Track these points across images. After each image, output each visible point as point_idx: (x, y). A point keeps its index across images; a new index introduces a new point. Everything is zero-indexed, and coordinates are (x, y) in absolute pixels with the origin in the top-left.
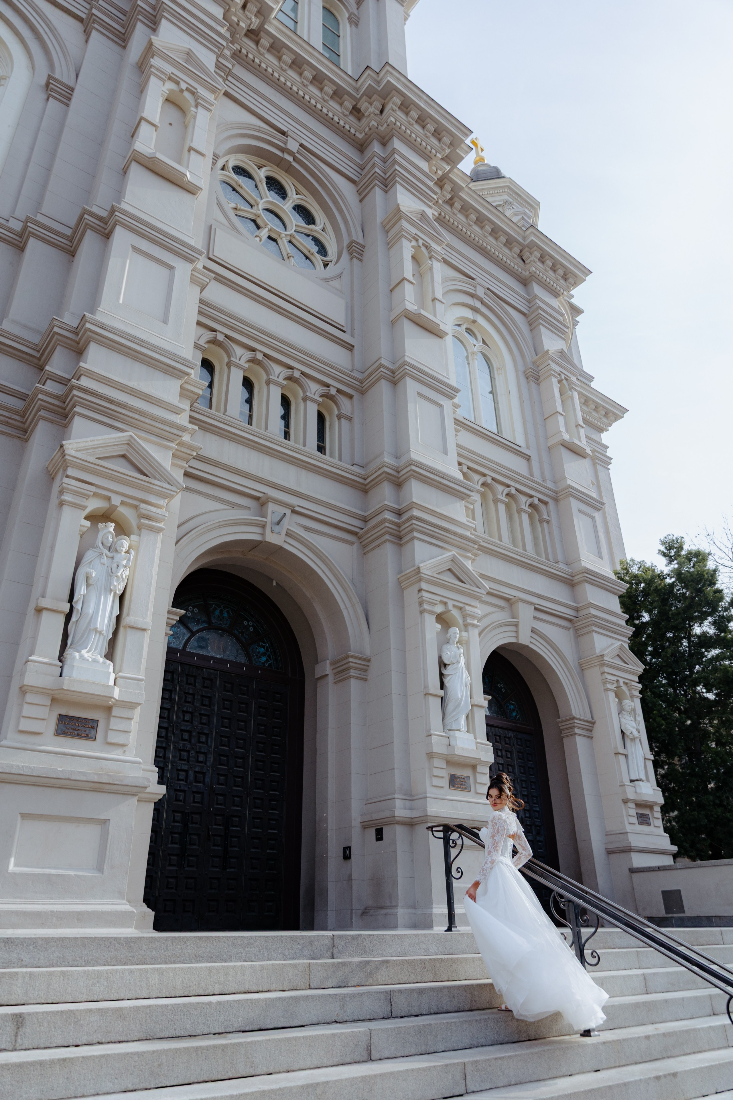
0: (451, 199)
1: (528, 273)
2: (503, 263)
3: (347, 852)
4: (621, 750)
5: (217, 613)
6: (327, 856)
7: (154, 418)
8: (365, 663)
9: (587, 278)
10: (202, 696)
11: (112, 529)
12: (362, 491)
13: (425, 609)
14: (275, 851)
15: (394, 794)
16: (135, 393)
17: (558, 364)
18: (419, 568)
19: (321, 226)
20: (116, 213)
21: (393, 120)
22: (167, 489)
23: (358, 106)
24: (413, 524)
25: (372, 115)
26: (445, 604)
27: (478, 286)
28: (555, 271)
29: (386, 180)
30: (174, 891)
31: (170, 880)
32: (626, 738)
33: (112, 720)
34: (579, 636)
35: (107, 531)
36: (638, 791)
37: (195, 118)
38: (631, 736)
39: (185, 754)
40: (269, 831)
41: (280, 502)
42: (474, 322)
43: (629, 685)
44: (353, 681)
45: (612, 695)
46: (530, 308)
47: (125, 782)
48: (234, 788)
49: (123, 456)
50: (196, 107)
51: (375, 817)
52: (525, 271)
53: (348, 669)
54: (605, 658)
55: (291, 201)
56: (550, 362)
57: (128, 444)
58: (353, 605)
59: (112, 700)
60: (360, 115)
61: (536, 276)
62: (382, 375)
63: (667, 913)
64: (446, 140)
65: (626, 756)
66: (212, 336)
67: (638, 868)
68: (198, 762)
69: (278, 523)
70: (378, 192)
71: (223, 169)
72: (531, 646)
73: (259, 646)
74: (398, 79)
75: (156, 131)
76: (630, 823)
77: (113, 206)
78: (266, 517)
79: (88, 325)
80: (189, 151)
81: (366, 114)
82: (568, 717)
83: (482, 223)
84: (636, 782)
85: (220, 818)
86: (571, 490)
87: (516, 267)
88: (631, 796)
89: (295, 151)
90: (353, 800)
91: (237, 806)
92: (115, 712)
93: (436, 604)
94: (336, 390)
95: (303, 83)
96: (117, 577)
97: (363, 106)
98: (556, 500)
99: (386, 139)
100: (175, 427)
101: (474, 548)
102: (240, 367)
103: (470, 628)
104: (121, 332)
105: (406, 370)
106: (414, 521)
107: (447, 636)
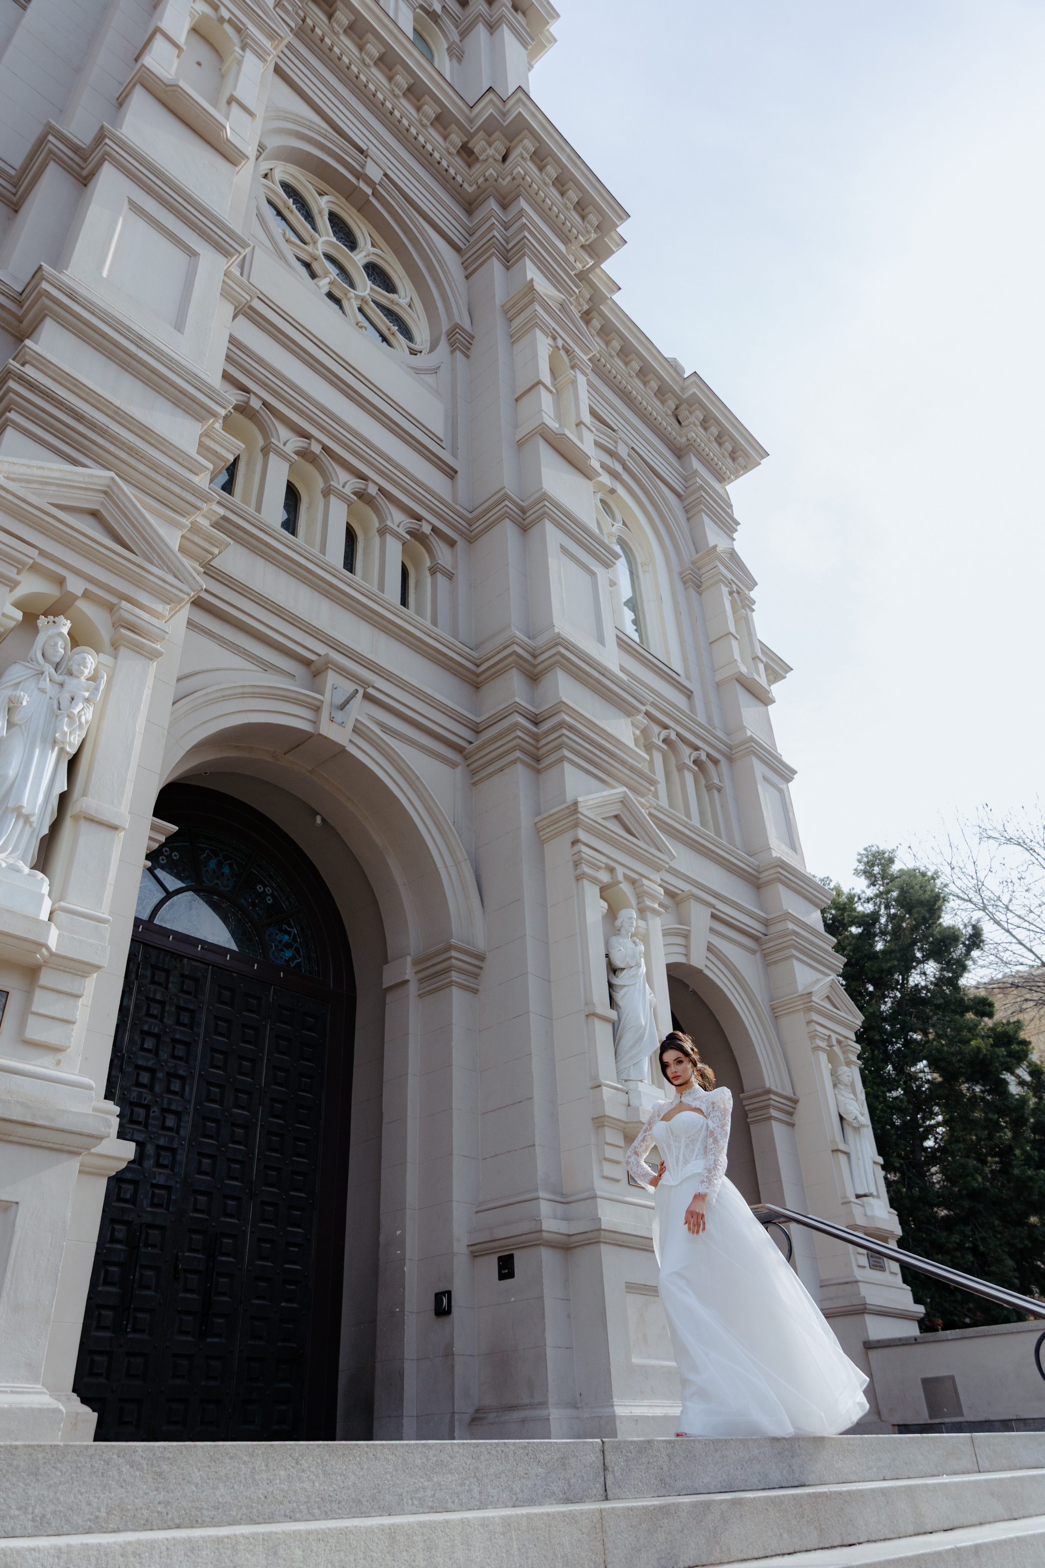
0: (587, 313)
1: (684, 440)
2: (652, 420)
3: (445, 1301)
4: (842, 1146)
5: (212, 864)
6: (403, 1311)
7: (155, 466)
8: (477, 962)
9: (762, 462)
10: (179, 1007)
11: (65, 630)
12: (472, 685)
13: (584, 873)
14: (295, 1305)
15: (536, 1190)
16: (123, 418)
17: (727, 568)
18: (576, 803)
19: (408, 300)
20: (107, 141)
21: (523, 172)
22: (172, 585)
23: (470, 145)
24: (563, 735)
25: (491, 160)
26: (612, 870)
27: (620, 441)
28: (720, 445)
29: (508, 251)
30: (102, 1380)
31: (98, 1358)
32: (846, 1126)
33: (38, 994)
34: (768, 965)
35: (56, 631)
36: (869, 1213)
37: (240, 63)
38: (855, 1124)
39: (141, 1112)
40: (286, 1266)
41: (348, 673)
42: (612, 491)
43: (843, 1045)
44: (456, 992)
45: (823, 1057)
46: (686, 488)
47: (58, 1124)
48: (226, 1181)
49: (95, 514)
50: (243, 49)
51: (500, 1233)
52: (681, 437)
53: (447, 971)
54: (814, 999)
55: (364, 253)
56: (718, 564)
57: (105, 493)
58: (457, 864)
59: (44, 950)
60: (473, 157)
61: (696, 445)
62: (506, 512)
63: (931, 1417)
64: (593, 219)
65: (847, 1154)
66: (242, 398)
67: (879, 1341)
68: (164, 1128)
69: (342, 707)
70: (496, 265)
71: (266, 176)
72: (707, 972)
73: (281, 930)
74: (533, 115)
75: (178, 56)
76: (859, 1266)
77: (102, 127)
78: (322, 694)
79: (45, 285)
80: (229, 102)
81: (481, 158)
82: (760, 1091)
83: (626, 356)
84: (865, 1198)
85: (200, 1237)
86: (753, 744)
87: (669, 428)
88: (860, 1221)
89: (377, 181)
90: (454, 1203)
91: (231, 1216)
92: (46, 978)
93: (600, 868)
94: (430, 528)
95: (392, 91)
96: (70, 717)
97: (478, 145)
98: (730, 759)
99: (508, 199)
100: (190, 490)
101: (650, 790)
102: (284, 457)
103: (649, 915)
104: (105, 314)
105: (546, 508)
106: (565, 731)
107: (618, 923)
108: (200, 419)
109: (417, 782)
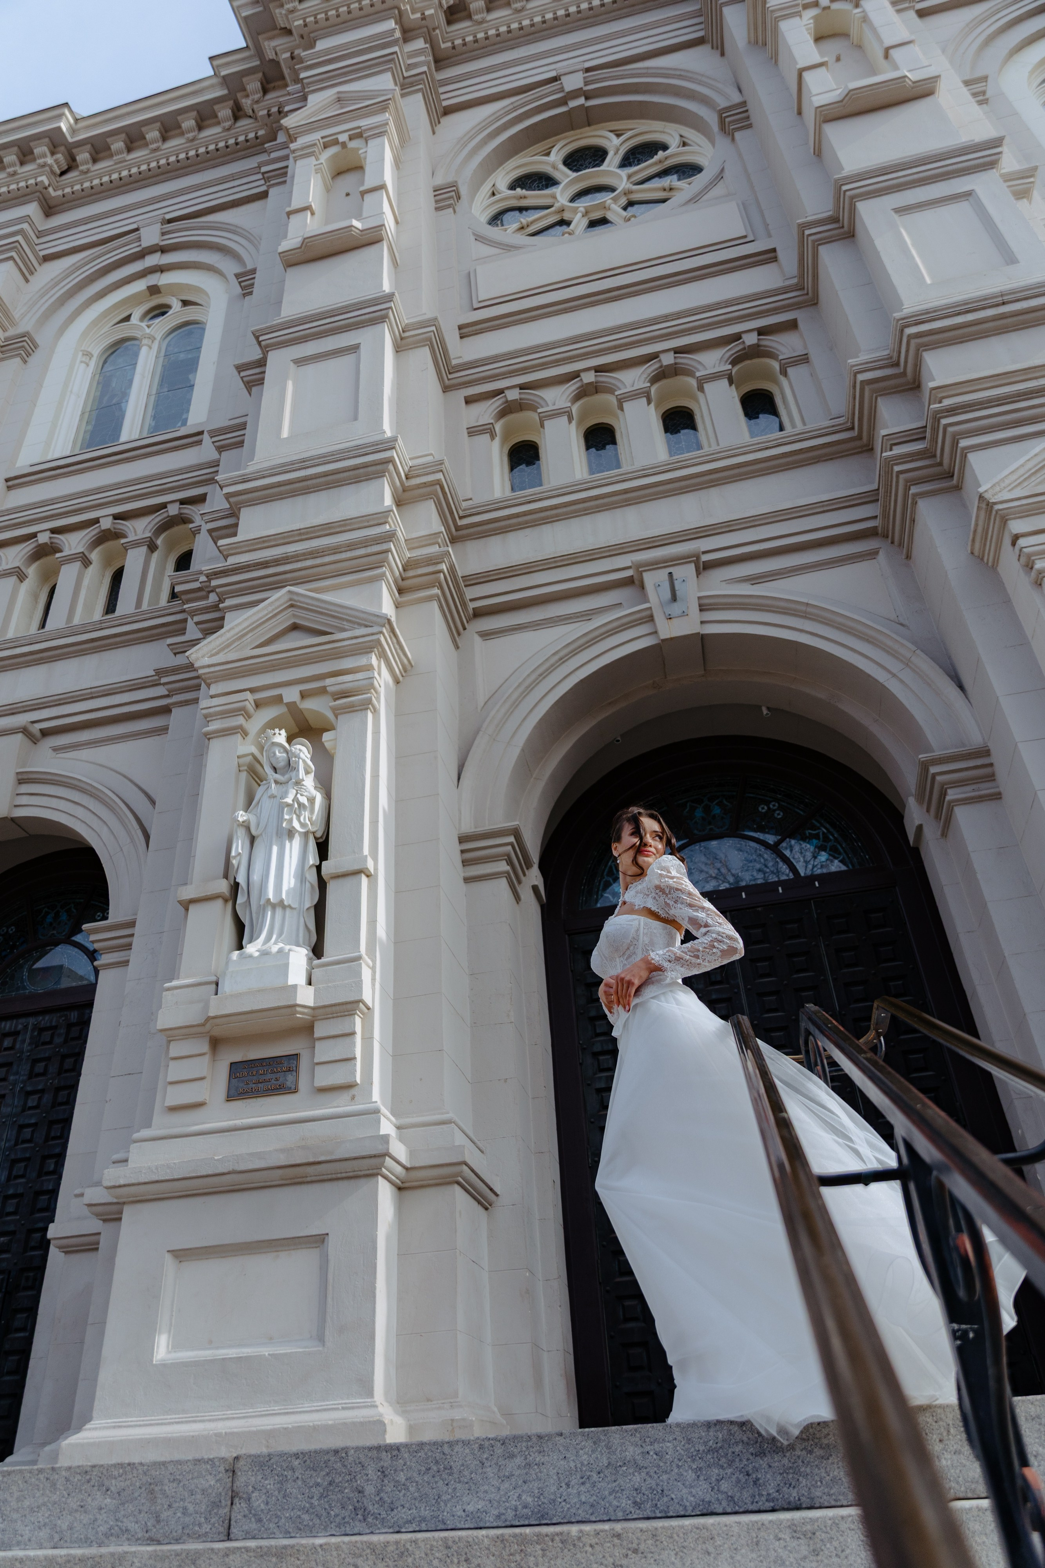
5: (699, 812)
8: (977, 762)
16: (307, 533)
19: (678, 140)
24: (946, 427)
33: (320, 1045)
37: (366, 159)
41: (670, 561)
49: (295, 627)
50: (366, 146)
53: (943, 794)
55: (615, 153)
58: (907, 664)
59: (301, 1009)
66: (500, 402)
69: (674, 598)
71: (488, 196)
75: (315, 214)
77: (256, 334)
78: (647, 601)
80: (362, 200)
89: (581, 85)
92: (319, 1030)
94: (755, 335)
100: (372, 543)
102: (558, 414)
104: (271, 469)
105: (848, 193)
106: (944, 421)
108: (380, 475)
109: (809, 610)
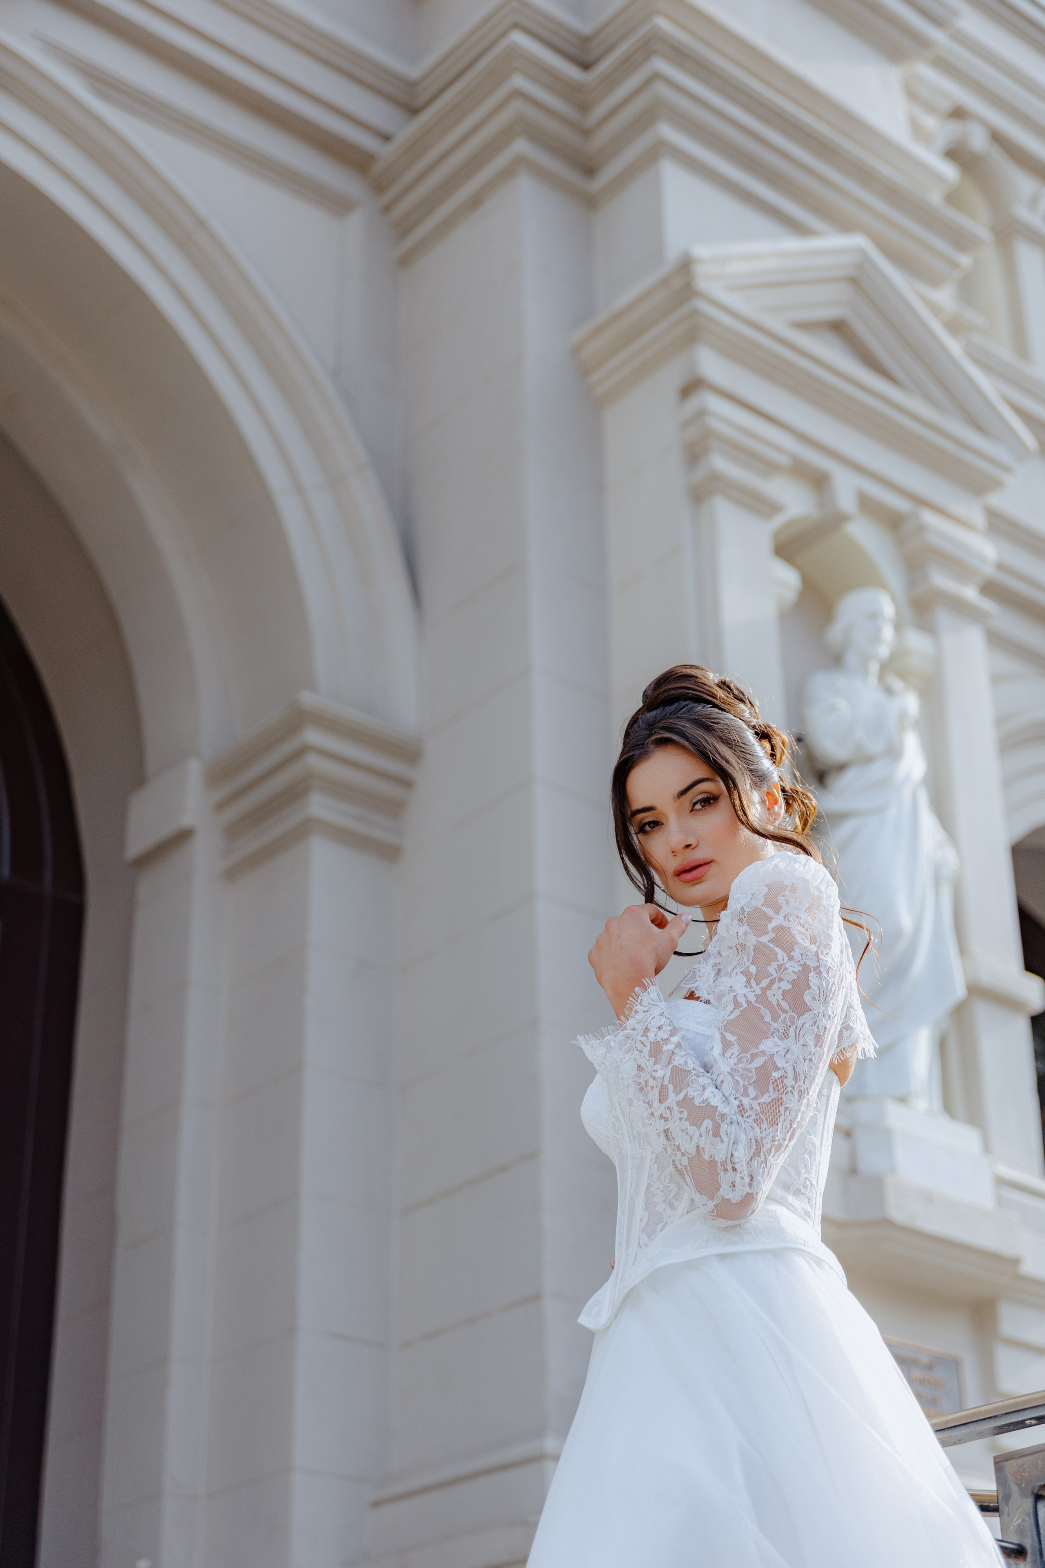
8: (391, 767)
24: (654, 79)
44: (321, 851)
53: (298, 792)
101: (954, 265)
103: (943, 618)
107: (836, 632)
